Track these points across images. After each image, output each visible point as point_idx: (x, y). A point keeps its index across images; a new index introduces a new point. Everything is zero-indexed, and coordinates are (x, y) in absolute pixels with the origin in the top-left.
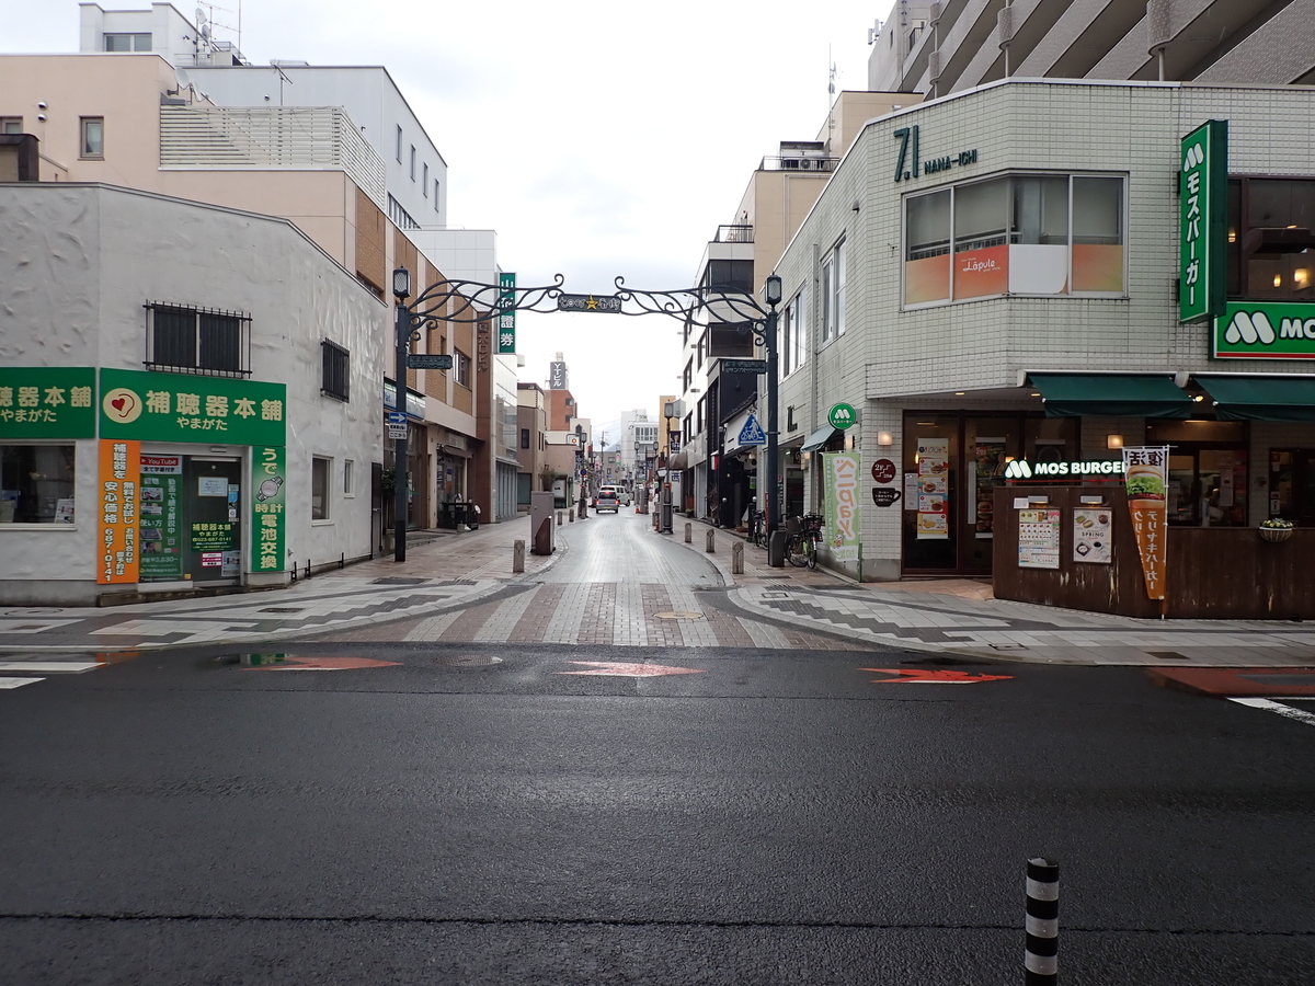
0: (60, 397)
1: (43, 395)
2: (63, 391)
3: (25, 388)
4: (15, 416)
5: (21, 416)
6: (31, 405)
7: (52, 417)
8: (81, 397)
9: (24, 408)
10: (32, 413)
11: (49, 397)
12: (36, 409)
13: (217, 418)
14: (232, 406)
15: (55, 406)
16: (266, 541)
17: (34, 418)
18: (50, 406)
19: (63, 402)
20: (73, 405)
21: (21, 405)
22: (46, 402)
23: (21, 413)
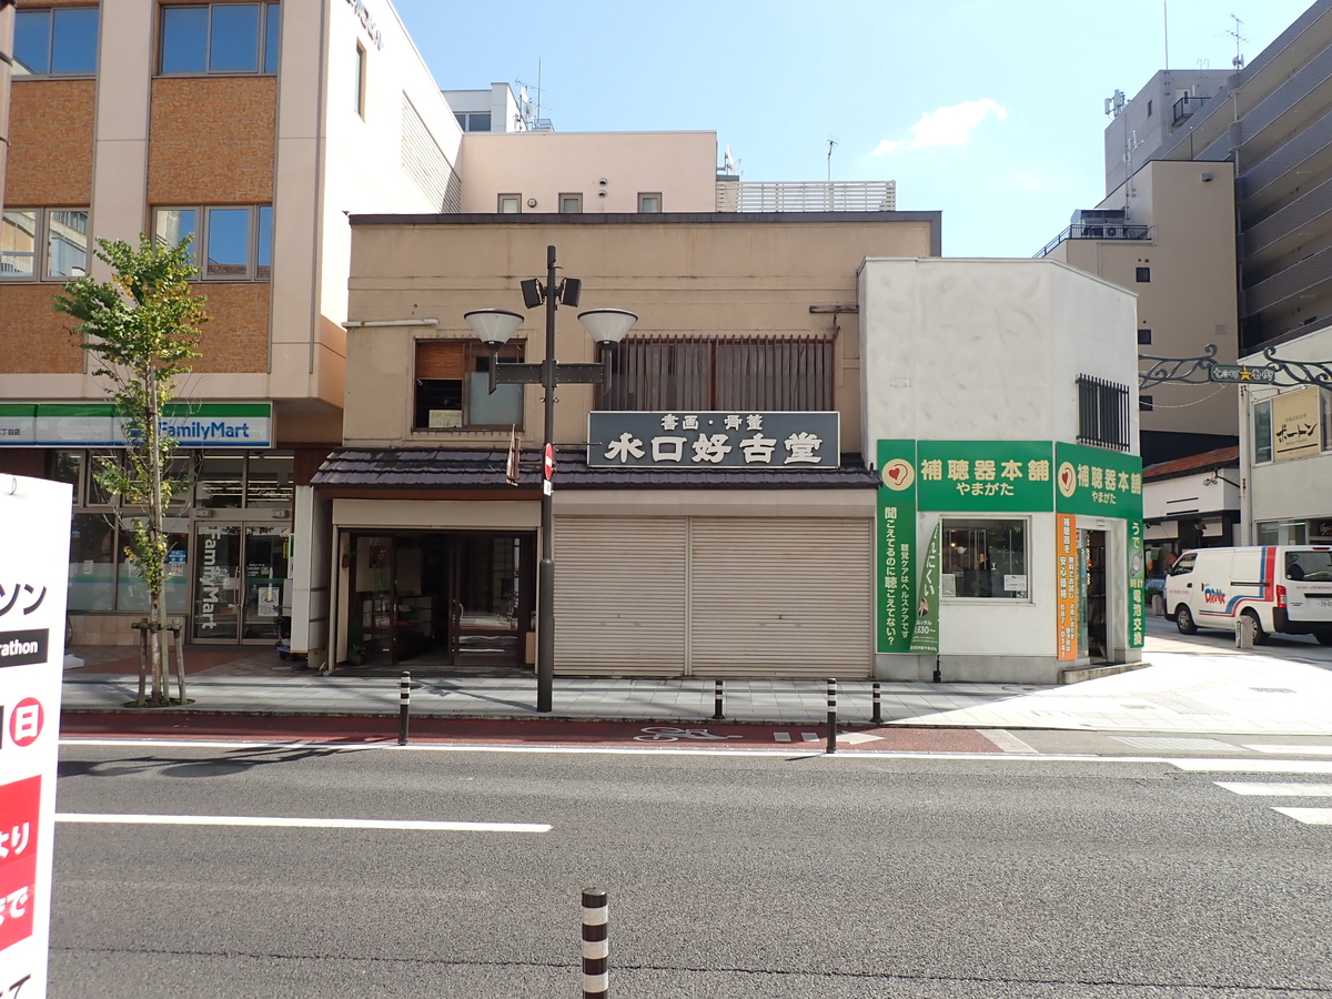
0: (1017, 470)
1: (999, 469)
2: (1020, 464)
3: (982, 462)
4: (971, 490)
5: (977, 490)
6: (988, 479)
7: (1009, 491)
8: (1038, 471)
9: (980, 482)
10: (989, 486)
11: (1006, 470)
12: (993, 483)
13: (1110, 492)
14: (1118, 479)
15: (1012, 479)
16: (1136, 617)
17: (991, 491)
18: (1006, 480)
19: (1021, 475)
20: (1031, 479)
21: (978, 478)
22: (1003, 475)
23: (978, 486)
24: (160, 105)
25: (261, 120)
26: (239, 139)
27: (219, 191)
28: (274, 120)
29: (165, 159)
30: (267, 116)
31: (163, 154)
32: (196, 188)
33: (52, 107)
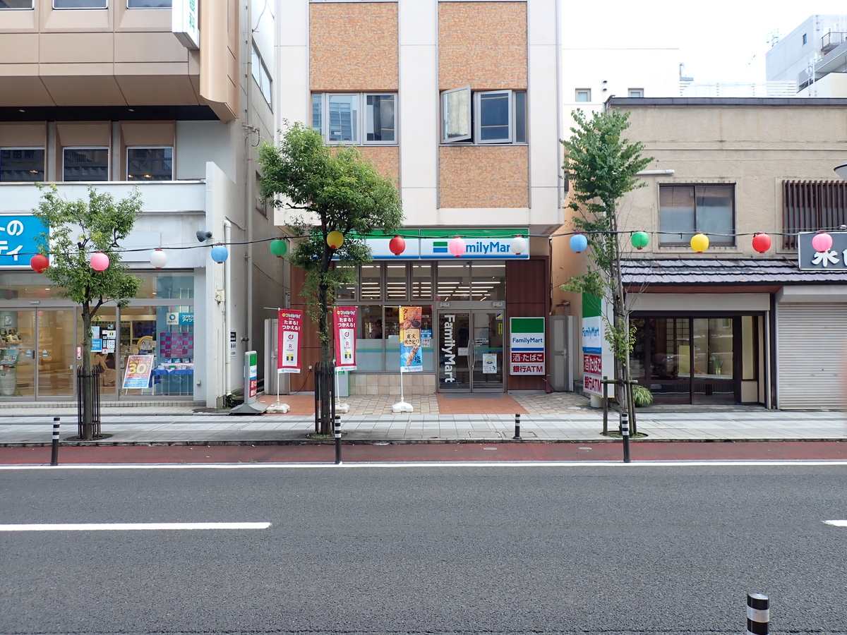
24: (444, 21)
25: (517, 32)
26: (503, 45)
27: (490, 82)
28: (527, 32)
29: (450, 59)
30: (521, 29)
31: (448, 55)
32: (472, 79)
33: (366, 21)
